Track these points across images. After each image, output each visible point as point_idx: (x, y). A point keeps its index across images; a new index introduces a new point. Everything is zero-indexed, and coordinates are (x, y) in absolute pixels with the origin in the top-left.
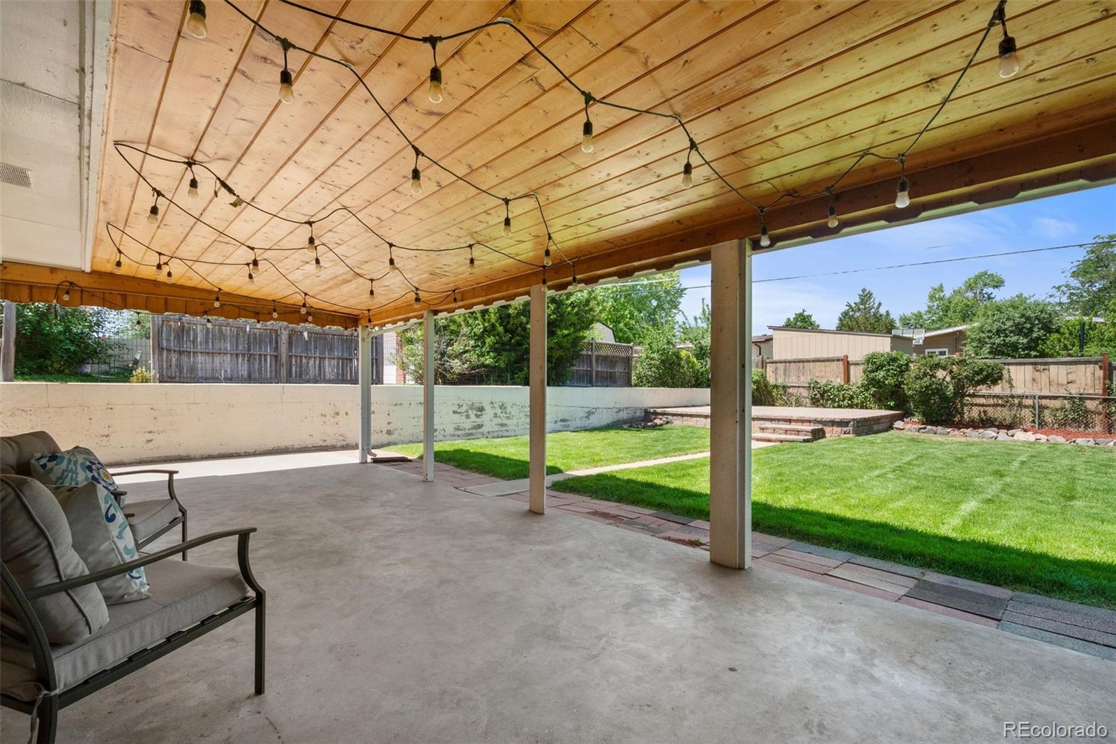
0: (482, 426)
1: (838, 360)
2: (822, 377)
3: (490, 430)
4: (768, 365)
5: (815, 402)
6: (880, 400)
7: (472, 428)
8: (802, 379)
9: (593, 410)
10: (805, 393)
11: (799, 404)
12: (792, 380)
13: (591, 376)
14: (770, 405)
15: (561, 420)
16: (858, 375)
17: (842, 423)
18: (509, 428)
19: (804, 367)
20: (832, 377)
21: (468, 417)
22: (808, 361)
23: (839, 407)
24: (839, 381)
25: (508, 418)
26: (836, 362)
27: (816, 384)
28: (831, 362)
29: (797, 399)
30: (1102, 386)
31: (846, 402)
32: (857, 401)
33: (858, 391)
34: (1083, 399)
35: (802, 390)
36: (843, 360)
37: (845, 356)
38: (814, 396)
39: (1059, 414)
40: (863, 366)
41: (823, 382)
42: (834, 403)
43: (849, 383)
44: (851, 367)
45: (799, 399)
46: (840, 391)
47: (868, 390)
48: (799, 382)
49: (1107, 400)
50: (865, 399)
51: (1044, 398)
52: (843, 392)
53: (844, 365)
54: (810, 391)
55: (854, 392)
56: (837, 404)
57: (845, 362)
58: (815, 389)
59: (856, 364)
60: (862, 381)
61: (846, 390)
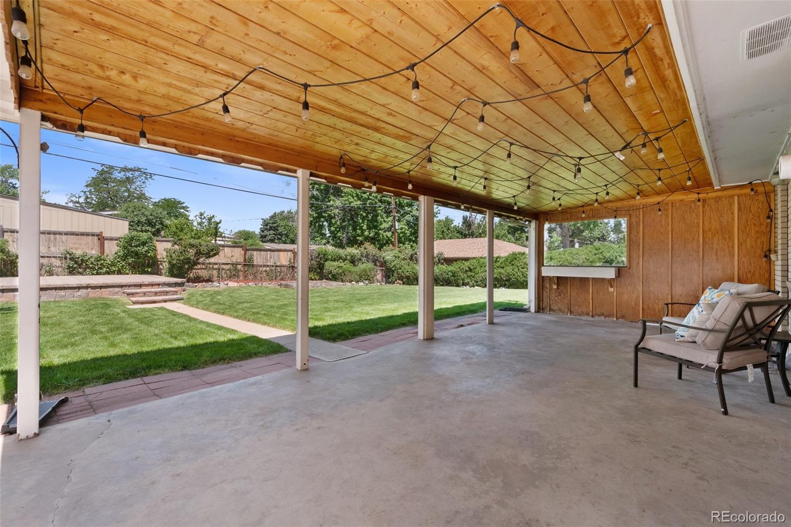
1: (93, 235)
2: (77, 249)
4: (5, 234)
5: (71, 271)
6: (134, 267)
8: (52, 249)
10: (57, 262)
11: (49, 273)
16: (112, 250)
19: (55, 239)
20: (87, 249)
22: (60, 234)
23: (98, 274)
24: (94, 252)
26: (90, 237)
27: (70, 254)
28: (85, 237)
29: (48, 269)
30: (243, 258)
31: (105, 269)
32: (114, 269)
33: (115, 261)
34: (237, 264)
35: (53, 259)
36: (98, 235)
37: (101, 232)
38: (71, 265)
39: (228, 272)
40: (116, 242)
41: (78, 253)
42: (93, 271)
43: (105, 254)
44: (106, 242)
45: (50, 269)
46: (99, 261)
47: (124, 260)
48: (50, 253)
49: (245, 265)
50: (122, 267)
51: (223, 264)
52: (102, 262)
53: (99, 239)
54: (64, 261)
55: (112, 262)
56: (96, 271)
57: (99, 237)
58: (70, 259)
59: (111, 239)
60: (116, 254)
61: (104, 260)
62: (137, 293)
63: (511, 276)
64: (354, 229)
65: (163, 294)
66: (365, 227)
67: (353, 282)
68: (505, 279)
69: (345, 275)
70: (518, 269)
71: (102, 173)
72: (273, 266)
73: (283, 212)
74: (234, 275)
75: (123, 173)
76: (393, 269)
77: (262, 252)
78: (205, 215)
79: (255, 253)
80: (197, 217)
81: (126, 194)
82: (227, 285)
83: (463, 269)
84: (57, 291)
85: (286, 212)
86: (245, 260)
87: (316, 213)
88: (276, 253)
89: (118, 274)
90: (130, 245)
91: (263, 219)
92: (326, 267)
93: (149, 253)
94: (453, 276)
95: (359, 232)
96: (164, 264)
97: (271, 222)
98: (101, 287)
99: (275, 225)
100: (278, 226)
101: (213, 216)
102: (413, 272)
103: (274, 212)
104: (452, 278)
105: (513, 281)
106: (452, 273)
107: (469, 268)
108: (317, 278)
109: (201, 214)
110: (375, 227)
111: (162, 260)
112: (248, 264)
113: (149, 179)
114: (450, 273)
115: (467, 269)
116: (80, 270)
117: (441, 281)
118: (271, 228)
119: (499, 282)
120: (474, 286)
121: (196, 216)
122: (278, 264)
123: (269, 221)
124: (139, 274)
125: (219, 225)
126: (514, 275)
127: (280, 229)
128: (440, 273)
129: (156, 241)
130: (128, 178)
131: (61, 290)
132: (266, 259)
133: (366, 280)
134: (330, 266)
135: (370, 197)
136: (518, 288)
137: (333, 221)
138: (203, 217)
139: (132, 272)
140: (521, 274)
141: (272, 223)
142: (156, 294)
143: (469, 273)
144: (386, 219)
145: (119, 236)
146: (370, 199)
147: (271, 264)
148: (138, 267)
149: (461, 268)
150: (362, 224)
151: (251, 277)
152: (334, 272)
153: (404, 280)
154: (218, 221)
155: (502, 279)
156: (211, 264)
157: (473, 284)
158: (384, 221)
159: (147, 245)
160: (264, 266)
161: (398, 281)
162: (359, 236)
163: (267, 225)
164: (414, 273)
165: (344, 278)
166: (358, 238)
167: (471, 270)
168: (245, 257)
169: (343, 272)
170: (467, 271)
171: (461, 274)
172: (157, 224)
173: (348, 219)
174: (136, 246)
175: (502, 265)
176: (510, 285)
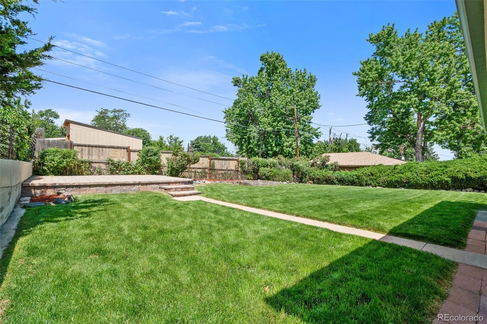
1: (124, 148)
2: (114, 157)
4: (74, 147)
5: (112, 172)
6: (148, 170)
8: (101, 157)
10: (103, 166)
11: (100, 173)
12: (94, 158)
14: (79, 175)
16: (135, 157)
19: (103, 150)
22: (105, 147)
23: (127, 174)
24: (125, 160)
26: (123, 150)
27: (112, 161)
28: (119, 149)
29: (99, 170)
30: (209, 165)
31: (131, 171)
32: (137, 171)
33: (137, 166)
34: (205, 169)
35: (101, 164)
36: (127, 149)
37: (129, 147)
38: (112, 168)
39: (200, 174)
40: (137, 153)
41: (116, 160)
42: (125, 172)
43: (131, 161)
44: (131, 153)
45: (100, 170)
46: (128, 165)
47: (142, 165)
48: (99, 160)
49: (210, 169)
50: (141, 170)
51: (198, 168)
52: (130, 166)
53: (127, 151)
54: (107, 166)
55: (135, 166)
56: (126, 172)
57: (128, 150)
58: (112, 164)
59: (134, 151)
60: (137, 161)
61: (130, 165)
62: (171, 189)
63: (411, 180)
64: (266, 147)
65: (186, 189)
66: (274, 145)
67: (280, 182)
68: (405, 181)
69: (275, 177)
70: (417, 175)
71: (101, 113)
72: (226, 170)
73: (201, 137)
74: (204, 176)
75: (113, 113)
76: (306, 173)
77: (220, 161)
78: (173, 137)
79: (216, 161)
80: (169, 138)
81: (115, 126)
82: (204, 182)
83: (366, 173)
84: (121, 186)
85: (203, 136)
86: (210, 166)
87: (240, 136)
88: (228, 161)
89: (138, 174)
90: (147, 155)
91: (191, 141)
92: (261, 171)
93: (158, 160)
94: (357, 179)
95: (270, 148)
96: (164, 168)
97: (196, 142)
98: (147, 184)
99: (198, 145)
100: (200, 145)
101: (178, 138)
102: (322, 175)
103: (197, 137)
104: (357, 180)
105: (413, 183)
106: (357, 176)
107: (371, 173)
108: (252, 179)
109: (171, 137)
110: (279, 145)
111: (163, 165)
112: (212, 168)
113: (128, 117)
114: (354, 177)
115: (370, 174)
116: (117, 171)
117: (346, 182)
118: (196, 147)
119: (399, 184)
120: (376, 186)
121: (167, 138)
122: (229, 169)
123: (195, 142)
124: (151, 174)
125: (182, 144)
126: (414, 179)
127: (201, 147)
128: (346, 176)
129: (162, 153)
130: (115, 116)
131: (124, 186)
132: (222, 165)
133: (288, 180)
134: (262, 170)
135: (278, 125)
136: (416, 189)
137: (251, 141)
138: (172, 138)
139: (147, 173)
140: (420, 178)
141: (197, 144)
142: (182, 189)
143: (371, 177)
144: (287, 140)
145: (139, 149)
146: (277, 126)
147: (225, 169)
148: (150, 170)
149: (364, 173)
150: (272, 143)
151: (213, 178)
152: (267, 174)
153: (315, 181)
154: (181, 141)
155: (402, 181)
156: (191, 168)
157: (375, 184)
158: (286, 141)
159: (157, 155)
160: (221, 170)
161: (309, 181)
162: (269, 150)
163: (193, 145)
164: (324, 176)
165: (275, 179)
166: (269, 152)
167: (372, 175)
168: (210, 164)
169: (274, 174)
170: (369, 175)
171: (365, 177)
172: (147, 143)
173: (262, 140)
174: (151, 156)
175: (402, 171)
176: (409, 186)
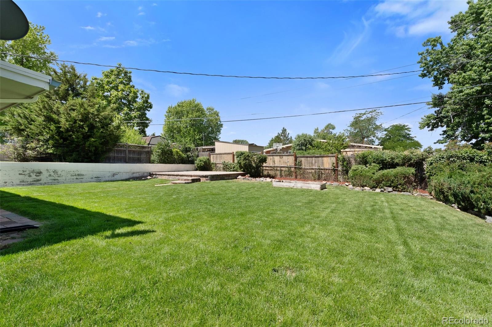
0: (41, 180)
2: (226, 160)
3: (46, 182)
7: (33, 181)
8: (221, 160)
9: (117, 173)
12: (218, 161)
13: (126, 159)
15: (95, 177)
17: (206, 177)
18: (59, 181)
19: (222, 156)
20: (229, 160)
21: (30, 176)
25: (58, 177)
26: (230, 155)
27: (225, 163)
30: (294, 163)
34: (290, 167)
35: (221, 165)
36: (233, 153)
39: (286, 172)
49: (296, 168)
51: (281, 167)
74: (289, 174)
77: (308, 158)
79: (303, 159)
88: (320, 159)
122: (322, 167)
132: (312, 164)
147: (316, 168)
151: (300, 177)
156: (275, 167)
160: (310, 169)
